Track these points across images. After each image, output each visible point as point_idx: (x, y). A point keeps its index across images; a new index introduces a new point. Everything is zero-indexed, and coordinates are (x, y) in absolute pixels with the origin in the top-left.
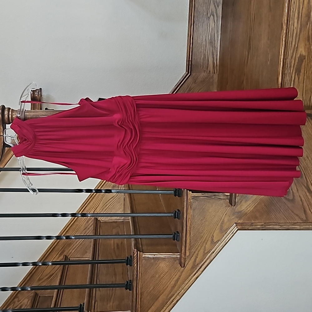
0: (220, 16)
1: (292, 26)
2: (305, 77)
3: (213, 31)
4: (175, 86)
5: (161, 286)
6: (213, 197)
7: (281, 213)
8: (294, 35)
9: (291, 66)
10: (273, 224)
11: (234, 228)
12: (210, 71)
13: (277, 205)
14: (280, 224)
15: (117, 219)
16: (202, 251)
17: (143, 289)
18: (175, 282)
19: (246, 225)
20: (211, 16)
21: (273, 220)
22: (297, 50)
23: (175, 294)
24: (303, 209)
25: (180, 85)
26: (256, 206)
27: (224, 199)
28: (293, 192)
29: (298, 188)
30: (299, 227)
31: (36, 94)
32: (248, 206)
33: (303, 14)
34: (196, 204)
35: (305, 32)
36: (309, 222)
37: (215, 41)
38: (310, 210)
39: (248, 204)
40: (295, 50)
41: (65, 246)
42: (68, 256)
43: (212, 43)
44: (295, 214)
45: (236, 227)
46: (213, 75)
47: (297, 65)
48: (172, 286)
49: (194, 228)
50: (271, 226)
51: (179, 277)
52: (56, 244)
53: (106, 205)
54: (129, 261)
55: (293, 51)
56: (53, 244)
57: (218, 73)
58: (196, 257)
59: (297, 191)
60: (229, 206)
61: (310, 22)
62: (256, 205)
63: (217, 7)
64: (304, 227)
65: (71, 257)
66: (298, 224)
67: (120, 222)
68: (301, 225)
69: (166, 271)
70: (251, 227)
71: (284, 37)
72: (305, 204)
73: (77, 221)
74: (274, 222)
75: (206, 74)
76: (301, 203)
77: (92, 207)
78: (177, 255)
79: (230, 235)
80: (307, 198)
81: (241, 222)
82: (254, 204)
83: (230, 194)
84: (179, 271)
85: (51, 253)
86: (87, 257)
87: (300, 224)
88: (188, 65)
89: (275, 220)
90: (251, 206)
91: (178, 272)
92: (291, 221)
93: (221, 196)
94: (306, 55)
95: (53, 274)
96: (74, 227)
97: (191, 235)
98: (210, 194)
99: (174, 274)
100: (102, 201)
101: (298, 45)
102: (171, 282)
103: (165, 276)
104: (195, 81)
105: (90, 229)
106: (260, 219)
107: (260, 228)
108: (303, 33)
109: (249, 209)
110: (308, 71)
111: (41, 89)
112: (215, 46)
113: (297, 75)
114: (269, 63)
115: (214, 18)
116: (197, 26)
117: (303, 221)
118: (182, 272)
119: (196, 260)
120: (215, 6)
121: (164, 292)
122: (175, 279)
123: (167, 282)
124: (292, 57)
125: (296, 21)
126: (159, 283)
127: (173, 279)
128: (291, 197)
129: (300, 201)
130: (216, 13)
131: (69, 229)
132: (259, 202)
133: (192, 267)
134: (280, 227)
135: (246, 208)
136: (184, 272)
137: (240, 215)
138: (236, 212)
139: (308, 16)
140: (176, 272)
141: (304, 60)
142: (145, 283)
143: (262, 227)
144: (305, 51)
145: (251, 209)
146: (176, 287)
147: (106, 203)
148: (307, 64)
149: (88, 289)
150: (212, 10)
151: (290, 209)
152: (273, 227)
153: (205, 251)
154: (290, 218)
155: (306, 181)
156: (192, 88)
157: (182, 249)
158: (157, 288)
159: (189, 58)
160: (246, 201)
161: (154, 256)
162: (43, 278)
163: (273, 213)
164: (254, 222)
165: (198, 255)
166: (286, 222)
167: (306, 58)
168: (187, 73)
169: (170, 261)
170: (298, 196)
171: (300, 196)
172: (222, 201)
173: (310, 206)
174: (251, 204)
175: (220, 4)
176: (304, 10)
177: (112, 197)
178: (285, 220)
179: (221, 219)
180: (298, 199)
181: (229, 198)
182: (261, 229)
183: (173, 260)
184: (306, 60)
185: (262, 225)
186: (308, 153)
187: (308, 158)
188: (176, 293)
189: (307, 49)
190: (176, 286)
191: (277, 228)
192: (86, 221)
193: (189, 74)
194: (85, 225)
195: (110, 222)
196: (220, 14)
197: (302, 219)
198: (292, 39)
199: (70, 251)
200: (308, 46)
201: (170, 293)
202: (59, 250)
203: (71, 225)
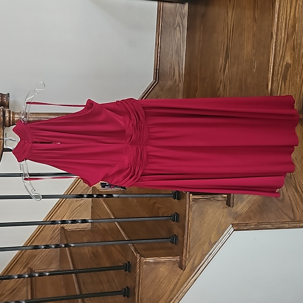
0: (185, 27)
1: (280, 36)
2: (290, 84)
3: (179, 41)
4: (143, 93)
5: (160, 290)
6: (212, 199)
7: (272, 212)
8: (282, 44)
9: (278, 73)
10: (266, 223)
11: (230, 229)
12: (176, 80)
13: (269, 205)
14: (272, 223)
15: (84, 227)
16: (200, 253)
17: (143, 294)
18: (174, 286)
19: (241, 226)
20: (177, 26)
21: (265, 220)
22: (284, 59)
23: (174, 298)
24: (291, 209)
25: (148, 92)
26: (250, 207)
27: (222, 201)
28: (283, 192)
29: (287, 188)
30: (288, 226)
31: (5, 99)
32: (243, 207)
33: (289, 25)
34: (196, 206)
35: (291, 42)
36: (296, 221)
37: (181, 51)
38: (297, 209)
39: (243, 205)
40: (282, 59)
41: (30, 258)
42: (33, 268)
43: (178, 52)
44: (284, 213)
45: (232, 228)
46: (179, 83)
47: (283, 73)
48: (171, 290)
49: (194, 230)
50: (263, 226)
51: (178, 280)
52: (20, 256)
53: (73, 213)
54: (129, 267)
55: (281, 59)
56: (17, 256)
57: (183, 81)
58: (194, 259)
59: (287, 191)
60: (226, 207)
61: (295, 33)
62: (250, 205)
63: (183, 19)
64: (292, 226)
65: (36, 269)
66: (287, 223)
67: (88, 230)
68: (290, 224)
69: (166, 275)
70: (245, 227)
71: (274, 45)
72: (293, 203)
73: (43, 231)
74: (266, 222)
75: (173, 82)
76: (290, 203)
77: (59, 216)
78: (177, 258)
79: (227, 236)
80: (295, 198)
81: (236, 223)
82: (248, 205)
83: (227, 196)
84: (178, 274)
85: (15, 266)
86: (53, 268)
87: (289, 222)
88: (155, 73)
89: (267, 220)
90: (246, 206)
91: (177, 276)
92: (281, 220)
93: (219, 197)
94: (292, 63)
95: (16, 288)
96: (39, 237)
97: (191, 237)
98: (209, 197)
99: (173, 278)
100: (69, 209)
101: (285, 54)
102: (170, 286)
103: (164, 280)
104: (162, 89)
105: (56, 239)
106: (254, 219)
107: (254, 227)
108: (289, 43)
109: (244, 210)
110: (293, 78)
111: (9, 94)
112: (181, 56)
113: (284, 81)
114: (254, 70)
115: (180, 29)
116: (165, 36)
117: (291, 220)
118: (181, 275)
119: (195, 262)
120: (181, 18)
121: (163, 296)
122: (174, 283)
123: (166, 286)
124: (279, 65)
125: (283, 31)
126: (159, 288)
127: (172, 282)
128: (281, 198)
129: (289, 201)
130: (182, 24)
131: (34, 240)
132: (253, 203)
133: (190, 270)
134: (272, 226)
135: (241, 208)
136: (182, 275)
137: (236, 216)
138: (232, 213)
139: (294, 27)
140: (175, 276)
141: (290, 68)
142: (145, 288)
143: (256, 227)
144: (290, 59)
145: (245, 209)
146: (175, 291)
147: (73, 211)
148: (292, 72)
149: (80, 299)
150: (178, 21)
151: (280, 209)
152: (266, 226)
153: (203, 253)
154: (280, 217)
155: (294, 182)
156: (159, 96)
157: (183, 251)
158: (157, 293)
159: (157, 67)
160: (242, 202)
161: (155, 260)
162: (6, 293)
163: (265, 213)
164: (248, 223)
165: (196, 257)
166: (277, 221)
167: (292, 66)
168: (155, 81)
169: (169, 265)
170: (288, 196)
171: (289, 196)
172: (220, 203)
173: (297, 206)
174: (246, 205)
175: (186, 16)
176: (290, 21)
177: (80, 205)
178: (276, 219)
179: (218, 221)
180: (287, 199)
181: (226, 200)
182: (255, 229)
183: (173, 264)
184: (291, 68)
185: (256, 225)
186: (297, 155)
187: (296, 160)
188: (175, 296)
189: (292, 58)
190: (175, 289)
191: (269, 228)
192: (52, 231)
193: (157, 82)
194: (51, 235)
195: (77, 230)
196: (186, 25)
197: (290, 218)
198: (280, 48)
199: (35, 263)
200: (293, 55)
201: (169, 297)
202: (23, 263)
203: (37, 236)
